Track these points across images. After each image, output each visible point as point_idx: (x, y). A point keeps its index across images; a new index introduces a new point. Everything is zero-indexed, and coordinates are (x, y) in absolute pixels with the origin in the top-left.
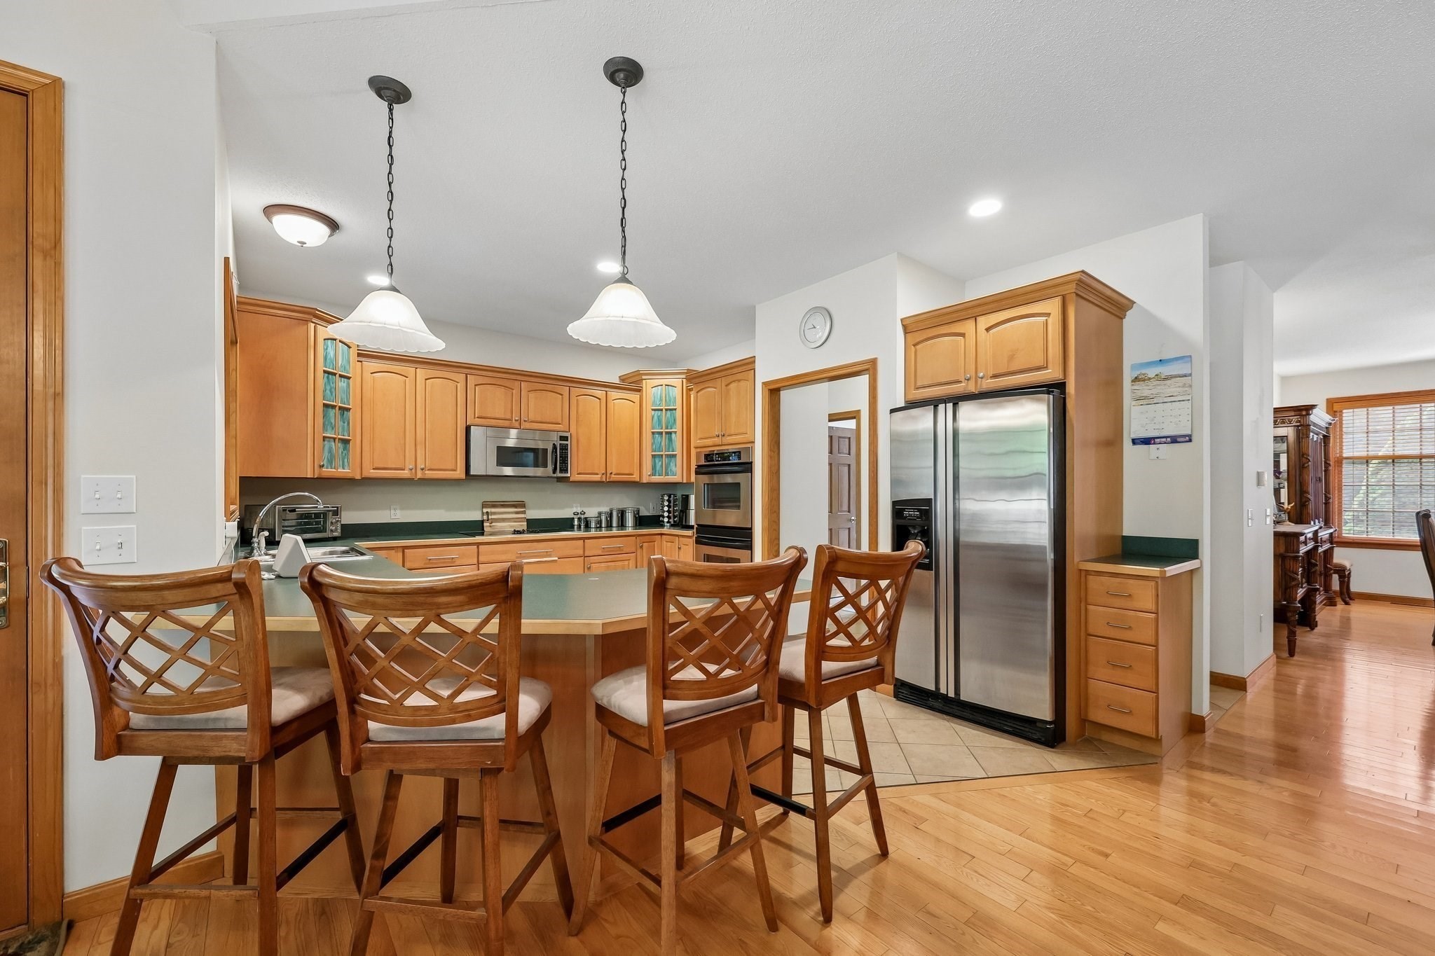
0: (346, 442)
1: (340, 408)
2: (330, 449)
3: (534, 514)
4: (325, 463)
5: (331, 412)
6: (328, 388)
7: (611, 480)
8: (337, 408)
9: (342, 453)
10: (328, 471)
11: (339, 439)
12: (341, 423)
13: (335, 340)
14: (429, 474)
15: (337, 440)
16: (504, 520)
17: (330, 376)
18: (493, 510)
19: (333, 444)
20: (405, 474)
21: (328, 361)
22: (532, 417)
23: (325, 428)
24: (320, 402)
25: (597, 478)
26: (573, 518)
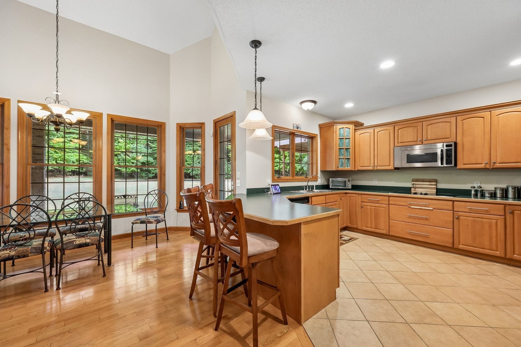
0: (348, 159)
1: (346, 149)
2: (342, 162)
3: (441, 186)
4: (340, 166)
5: (342, 150)
6: (341, 143)
7: (495, 167)
8: (345, 149)
9: (347, 162)
10: (341, 168)
11: (345, 158)
12: (346, 153)
13: (344, 128)
14: (379, 168)
15: (344, 159)
16: (422, 188)
17: (342, 139)
18: (417, 183)
19: (343, 160)
20: (370, 168)
21: (341, 135)
22: (429, 137)
23: (339, 155)
24: (338, 147)
25: (482, 166)
26: (471, 190)
